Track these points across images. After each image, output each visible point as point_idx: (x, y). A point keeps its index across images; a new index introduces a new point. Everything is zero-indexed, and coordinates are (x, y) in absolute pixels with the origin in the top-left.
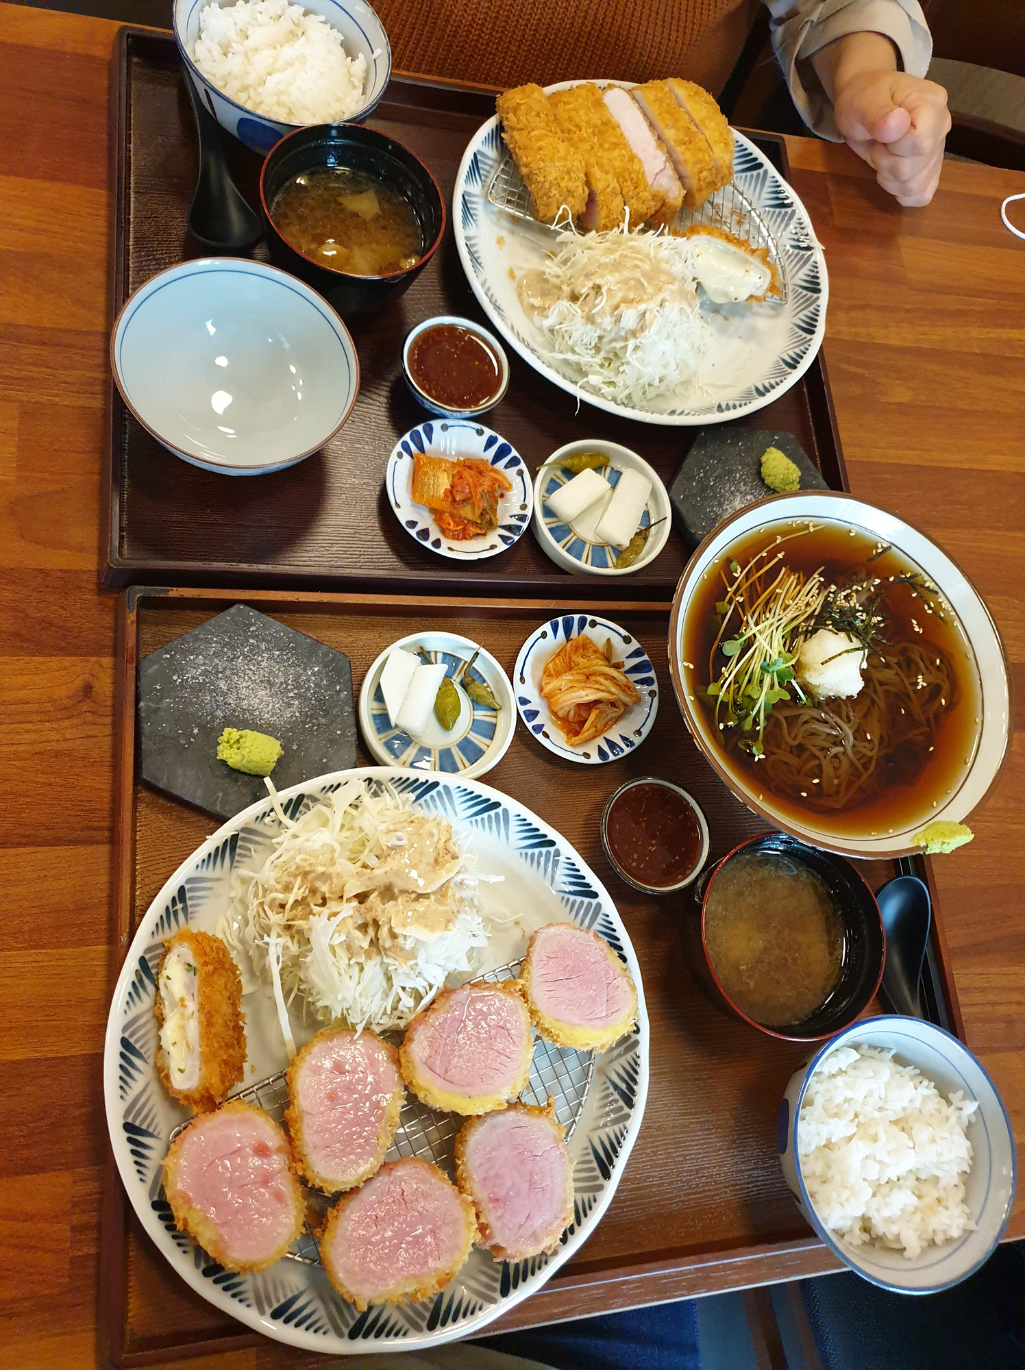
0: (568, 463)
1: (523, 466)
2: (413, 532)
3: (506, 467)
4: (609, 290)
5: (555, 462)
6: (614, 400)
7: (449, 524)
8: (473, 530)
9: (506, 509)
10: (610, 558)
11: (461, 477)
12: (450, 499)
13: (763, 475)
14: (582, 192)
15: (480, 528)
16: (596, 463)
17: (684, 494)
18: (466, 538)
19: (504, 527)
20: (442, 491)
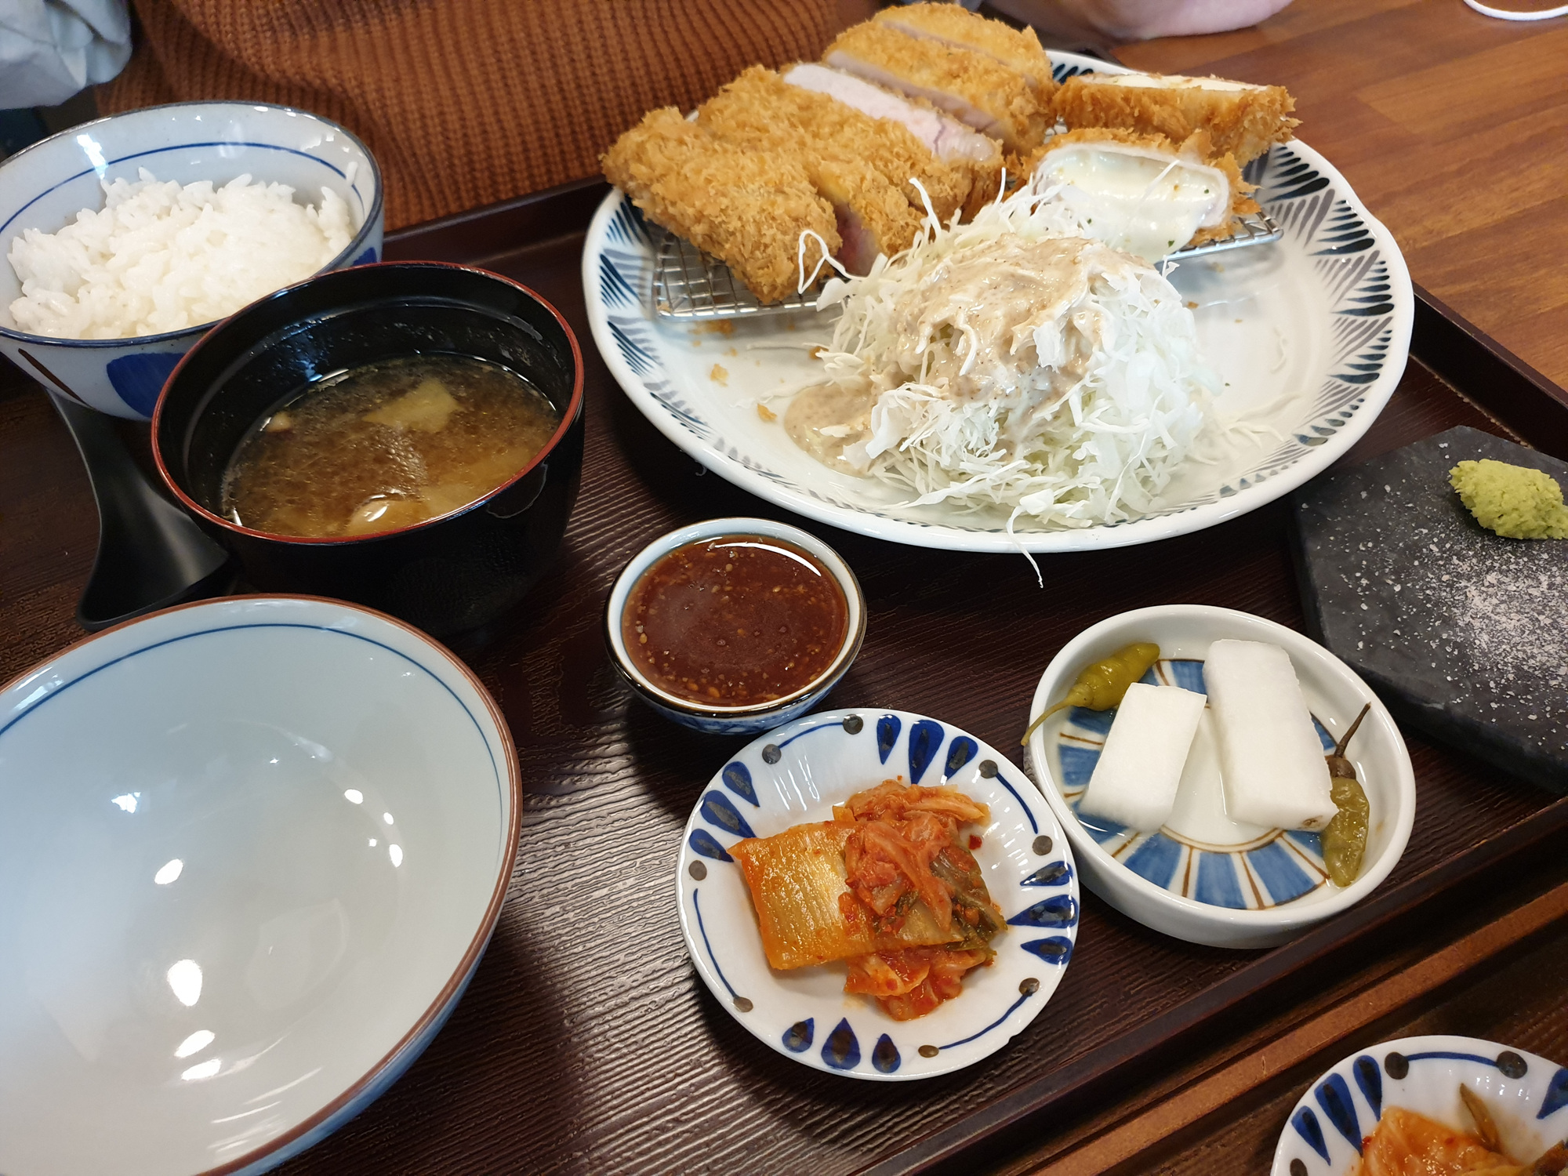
0: (1078, 696)
1: (986, 752)
2: (812, 1058)
3: (950, 772)
4: (972, 319)
5: (1051, 709)
6: (1098, 522)
7: (891, 984)
8: (953, 966)
9: (1004, 873)
10: (1307, 862)
11: (863, 851)
12: (863, 917)
13: (1484, 524)
14: (821, 212)
15: (971, 953)
16: (1138, 668)
17: (1362, 638)
18: (949, 997)
19: (1021, 919)
20: (835, 906)
